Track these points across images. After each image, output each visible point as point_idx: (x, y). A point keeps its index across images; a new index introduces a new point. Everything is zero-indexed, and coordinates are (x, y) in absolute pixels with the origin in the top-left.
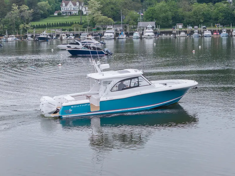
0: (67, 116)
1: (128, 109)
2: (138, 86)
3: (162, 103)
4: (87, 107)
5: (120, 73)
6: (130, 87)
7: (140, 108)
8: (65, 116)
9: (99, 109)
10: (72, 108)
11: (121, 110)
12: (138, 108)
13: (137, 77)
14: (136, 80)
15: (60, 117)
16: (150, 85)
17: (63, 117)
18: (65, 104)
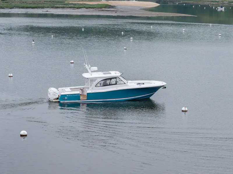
0: (64, 102)
1: (108, 100)
2: (116, 84)
3: (134, 97)
4: (77, 97)
5: (104, 74)
6: (110, 85)
7: (117, 99)
8: (62, 102)
9: (86, 99)
10: (67, 97)
11: (102, 100)
12: (115, 99)
13: (116, 78)
14: (115, 79)
15: (59, 102)
16: (125, 83)
18: (63, 94)
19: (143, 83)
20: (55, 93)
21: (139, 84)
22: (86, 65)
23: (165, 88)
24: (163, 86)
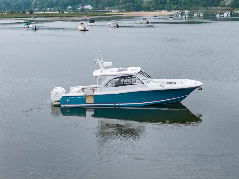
0: (65, 105)
7: (132, 104)
8: (64, 105)
9: (93, 102)
10: (69, 99)
11: (113, 104)
12: (130, 104)
13: (131, 76)
16: (143, 83)
17: (62, 105)
18: (64, 95)
19: (175, 82)
20: (58, 94)
21: (171, 83)
22: (98, 60)
23: (201, 89)
24: (199, 86)
